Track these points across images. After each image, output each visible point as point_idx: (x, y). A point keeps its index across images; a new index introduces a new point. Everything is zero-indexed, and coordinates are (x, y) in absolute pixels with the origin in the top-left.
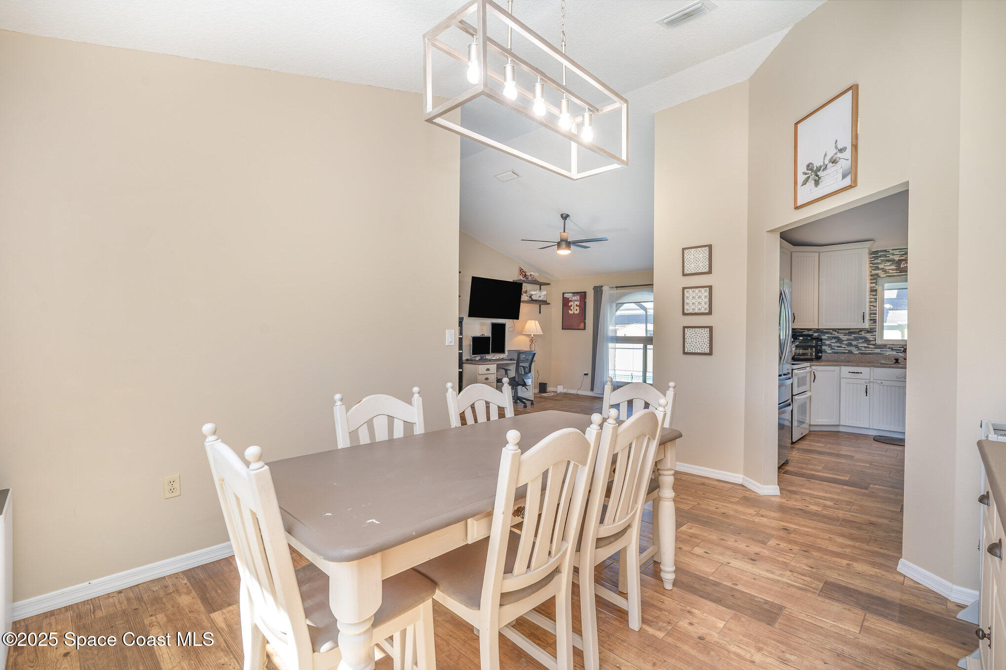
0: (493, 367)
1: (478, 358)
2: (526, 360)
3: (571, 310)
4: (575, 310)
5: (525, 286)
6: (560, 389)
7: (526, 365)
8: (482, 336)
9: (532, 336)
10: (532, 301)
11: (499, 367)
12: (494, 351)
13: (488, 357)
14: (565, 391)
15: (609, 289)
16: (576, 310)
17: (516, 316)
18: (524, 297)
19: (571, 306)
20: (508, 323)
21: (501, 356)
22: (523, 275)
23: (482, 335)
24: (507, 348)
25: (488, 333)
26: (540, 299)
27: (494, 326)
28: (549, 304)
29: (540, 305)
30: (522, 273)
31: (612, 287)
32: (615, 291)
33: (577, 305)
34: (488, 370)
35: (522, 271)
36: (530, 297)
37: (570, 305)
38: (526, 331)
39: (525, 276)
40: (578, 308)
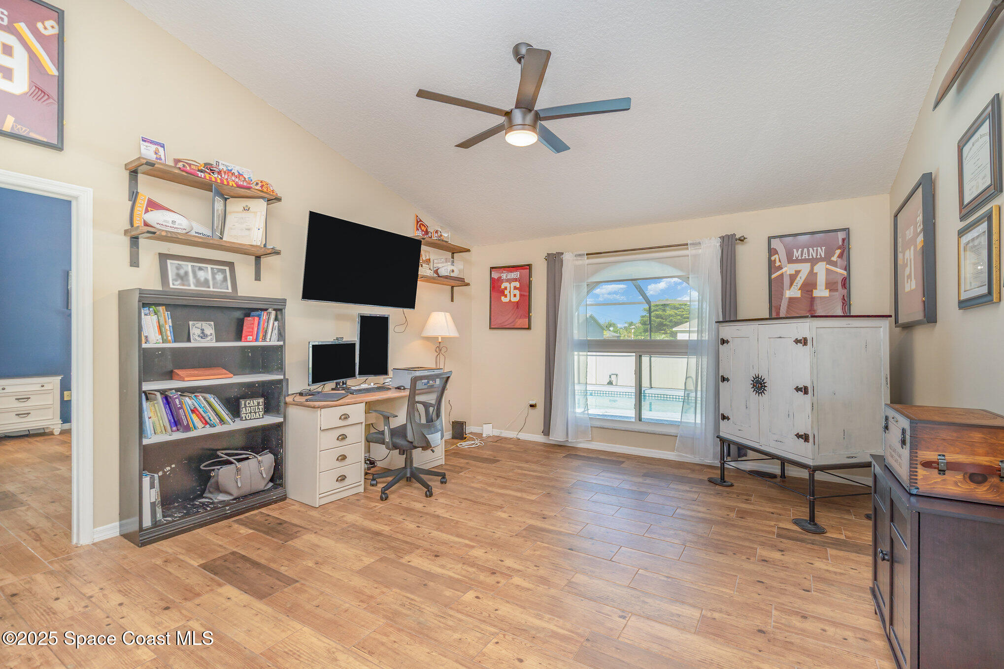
0: (357, 412)
1: (329, 386)
2: (429, 390)
3: (506, 296)
4: (512, 294)
5: (426, 251)
6: (488, 431)
7: (431, 398)
8: (337, 342)
9: (440, 340)
10: (438, 278)
11: (370, 407)
12: (366, 370)
13: (350, 382)
14: (497, 432)
15: (575, 258)
16: (515, 296)
17: (409, 303)
18: (424, 270)
19: (506, 288)
20: (392, 313)
21: (380, 379)
22: (423, 231)
23: (337, 339)
24: (391, 366)
25: (351, 334)
26: (452, 275)
27: (365, 321)
28: (468, 284)
29: (452, 287)
30: (420, 227)
31: (580, 255)
32: (586, 261)
33: (515, 288)
34: (345, 417)
35: (419, 224)
36: (436, 272)
37: (503, 287)
38: (430, 332)
39: (427, 232)
40: (517, 292)
